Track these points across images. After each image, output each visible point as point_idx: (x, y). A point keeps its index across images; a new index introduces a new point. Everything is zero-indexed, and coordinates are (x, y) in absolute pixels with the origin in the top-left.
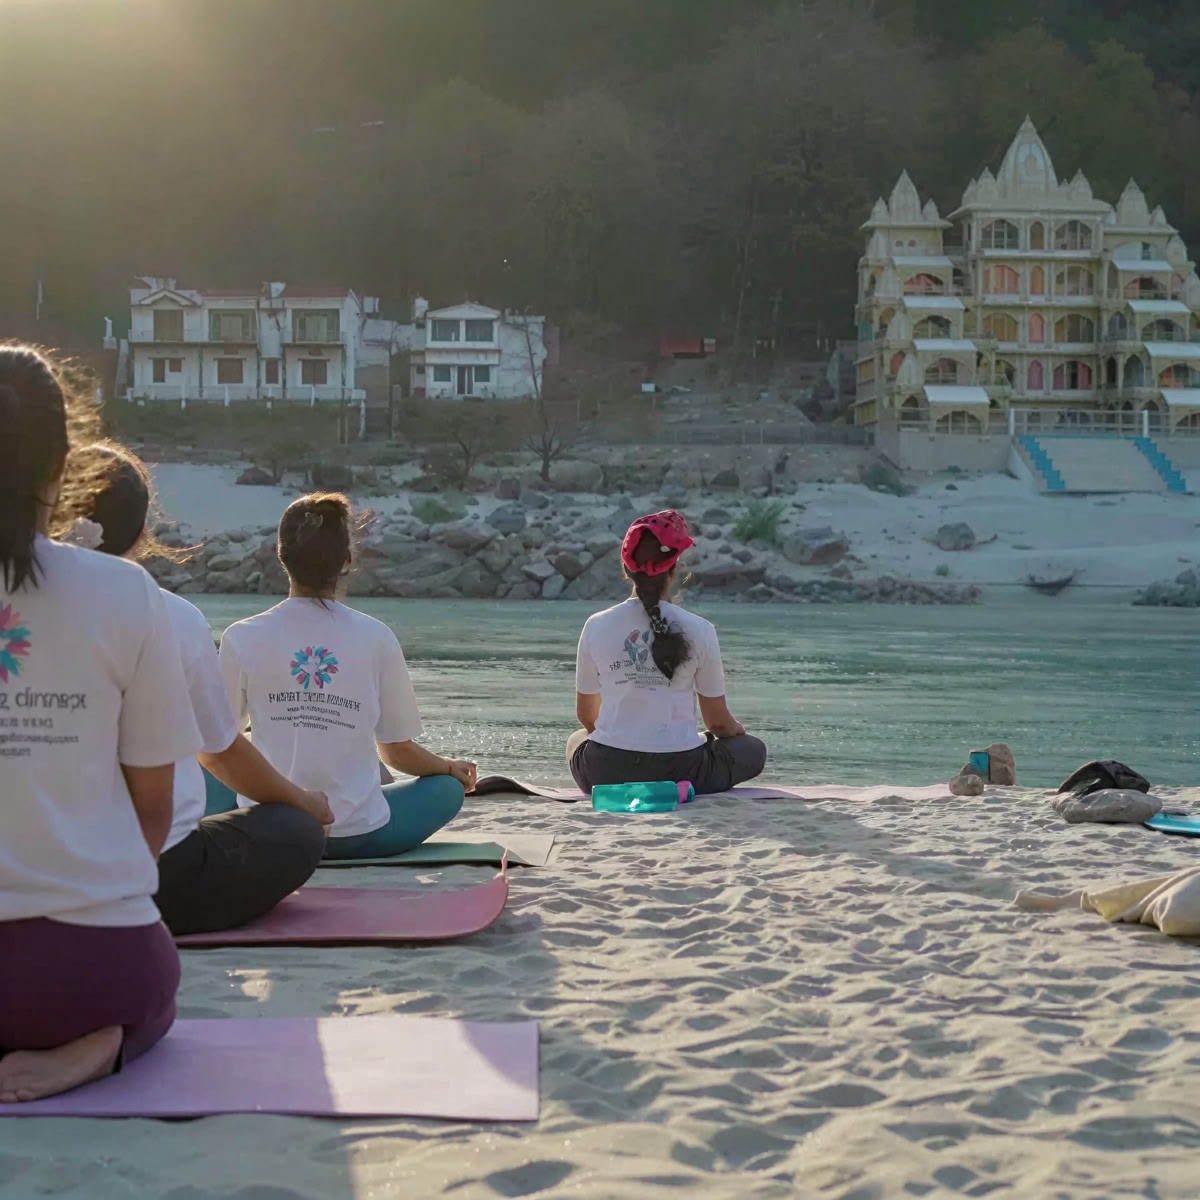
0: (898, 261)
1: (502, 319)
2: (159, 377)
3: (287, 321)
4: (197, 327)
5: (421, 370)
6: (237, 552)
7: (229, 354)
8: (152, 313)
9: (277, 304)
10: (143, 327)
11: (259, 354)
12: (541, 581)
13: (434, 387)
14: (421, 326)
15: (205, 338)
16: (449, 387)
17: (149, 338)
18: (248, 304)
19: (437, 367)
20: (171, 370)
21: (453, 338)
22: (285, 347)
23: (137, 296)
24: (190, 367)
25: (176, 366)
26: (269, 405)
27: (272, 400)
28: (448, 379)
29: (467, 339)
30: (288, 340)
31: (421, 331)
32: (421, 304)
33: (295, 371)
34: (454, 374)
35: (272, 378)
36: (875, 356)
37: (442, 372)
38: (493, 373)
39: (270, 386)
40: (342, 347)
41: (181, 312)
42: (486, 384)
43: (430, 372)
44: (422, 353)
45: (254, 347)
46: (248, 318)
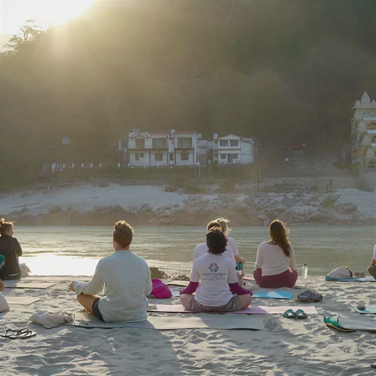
0: (364, 119)
1: (241, 139)
2: (137, 159)
3: (176, 141)
4: (148, 144)
5: (217, 156)
6: (168, 212)
7: (159, 152)
8: (135, 140)
9: (172, 136)
10: (132, 144)
11: (168, 151)
12: (263, 220)
13: (221, 161)
14: (216, 142)
15: (151, 147)
16: (225, 161)
17: (134, 147)
18: (164, 136)
19: (222, 155)
20: (141, 157)
21: (226, 145)
22: (175, 149)
23: (131, 135)
24: (147, 156)
25: (142, 155)
26: (171, 167)
27: (172, 165)
28: (225, 158)
29: (231, 146)
30: (176, 147)
31: (216, 144)
32: (216, 136)
33: (178, 157)
34: (227, 157)
35: (171, 159)
36: (358, 148)
37: (223, 156)
38: (239, 156)
39: (171, 161)
40: (193, 149)
41: (144, 139)
42: (237, 159)
43: (219, 156)
44: (217, 150)
45: (167, 149)
46: (164, 141)
